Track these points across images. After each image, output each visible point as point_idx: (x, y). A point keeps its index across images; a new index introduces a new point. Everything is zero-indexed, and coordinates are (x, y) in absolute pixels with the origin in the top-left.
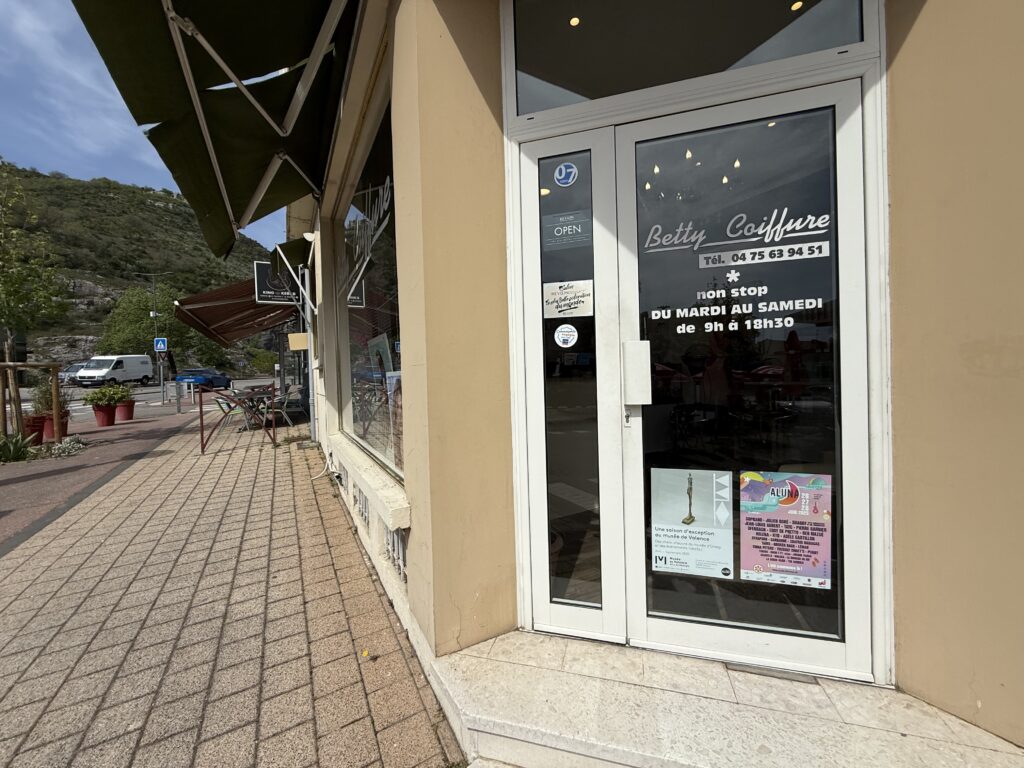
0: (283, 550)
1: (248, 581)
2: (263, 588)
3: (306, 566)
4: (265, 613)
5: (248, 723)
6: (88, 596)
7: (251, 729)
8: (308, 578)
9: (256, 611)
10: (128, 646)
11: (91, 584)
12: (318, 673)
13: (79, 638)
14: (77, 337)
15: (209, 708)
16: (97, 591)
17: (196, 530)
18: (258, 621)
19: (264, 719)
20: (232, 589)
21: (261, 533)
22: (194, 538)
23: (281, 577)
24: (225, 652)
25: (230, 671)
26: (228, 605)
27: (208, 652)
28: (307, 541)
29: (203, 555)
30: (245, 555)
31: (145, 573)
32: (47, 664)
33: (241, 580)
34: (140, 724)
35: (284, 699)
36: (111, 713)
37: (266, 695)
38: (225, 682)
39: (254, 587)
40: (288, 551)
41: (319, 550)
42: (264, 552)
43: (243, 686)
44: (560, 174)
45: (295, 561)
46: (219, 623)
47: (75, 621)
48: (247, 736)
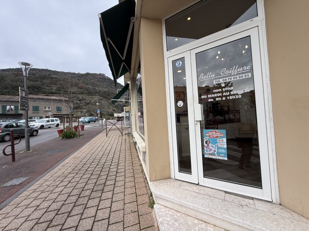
0: (122, 159)
1: (114, 164)
2: (117, 166)
3: (126, 162)
4: (117, 171)
5: (112, 191)
6: (84, 165)
7: (112, 192)
8: (126, 165)
9: (115, 171)
10: (91, 174)
11: (85, 162)
12: (126, 184)
13: (83, 172)
14: (82, 110)
15: (105, 187)
16: (86, 164)
17: (104, 153)
18: (115, 172)
19: (115, 191)
20: (111, 166)
21: (117, 155)
22: (104, 155)
23: (121, 164)
24: (108, 177)
25: (109, 181)
26: (110, 169)
27: (105, 177)
28: (127, 157)
29: (106, 159)
30: (114, 159)
31: (94, 161)
32: (77, 176)
33: (113, 164)
34: (93, 188)
35: (119, 187)
36: (88, 185)
37: (115, 186)
38: (108, 183)
39: (115, 166)
40: (123, 159)
41: (129, 159)
42: (118, 159)
43: (111, 184)
44: (178, 64)
45: (124, 161)
46: (108, 172)
47: (82, 169)
48: (111, 193)
